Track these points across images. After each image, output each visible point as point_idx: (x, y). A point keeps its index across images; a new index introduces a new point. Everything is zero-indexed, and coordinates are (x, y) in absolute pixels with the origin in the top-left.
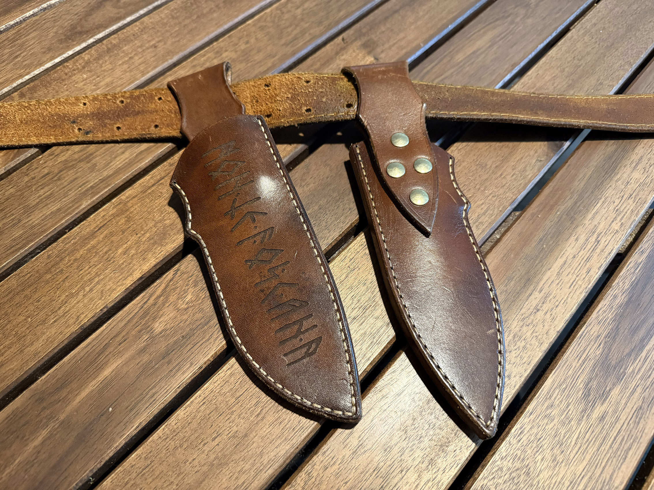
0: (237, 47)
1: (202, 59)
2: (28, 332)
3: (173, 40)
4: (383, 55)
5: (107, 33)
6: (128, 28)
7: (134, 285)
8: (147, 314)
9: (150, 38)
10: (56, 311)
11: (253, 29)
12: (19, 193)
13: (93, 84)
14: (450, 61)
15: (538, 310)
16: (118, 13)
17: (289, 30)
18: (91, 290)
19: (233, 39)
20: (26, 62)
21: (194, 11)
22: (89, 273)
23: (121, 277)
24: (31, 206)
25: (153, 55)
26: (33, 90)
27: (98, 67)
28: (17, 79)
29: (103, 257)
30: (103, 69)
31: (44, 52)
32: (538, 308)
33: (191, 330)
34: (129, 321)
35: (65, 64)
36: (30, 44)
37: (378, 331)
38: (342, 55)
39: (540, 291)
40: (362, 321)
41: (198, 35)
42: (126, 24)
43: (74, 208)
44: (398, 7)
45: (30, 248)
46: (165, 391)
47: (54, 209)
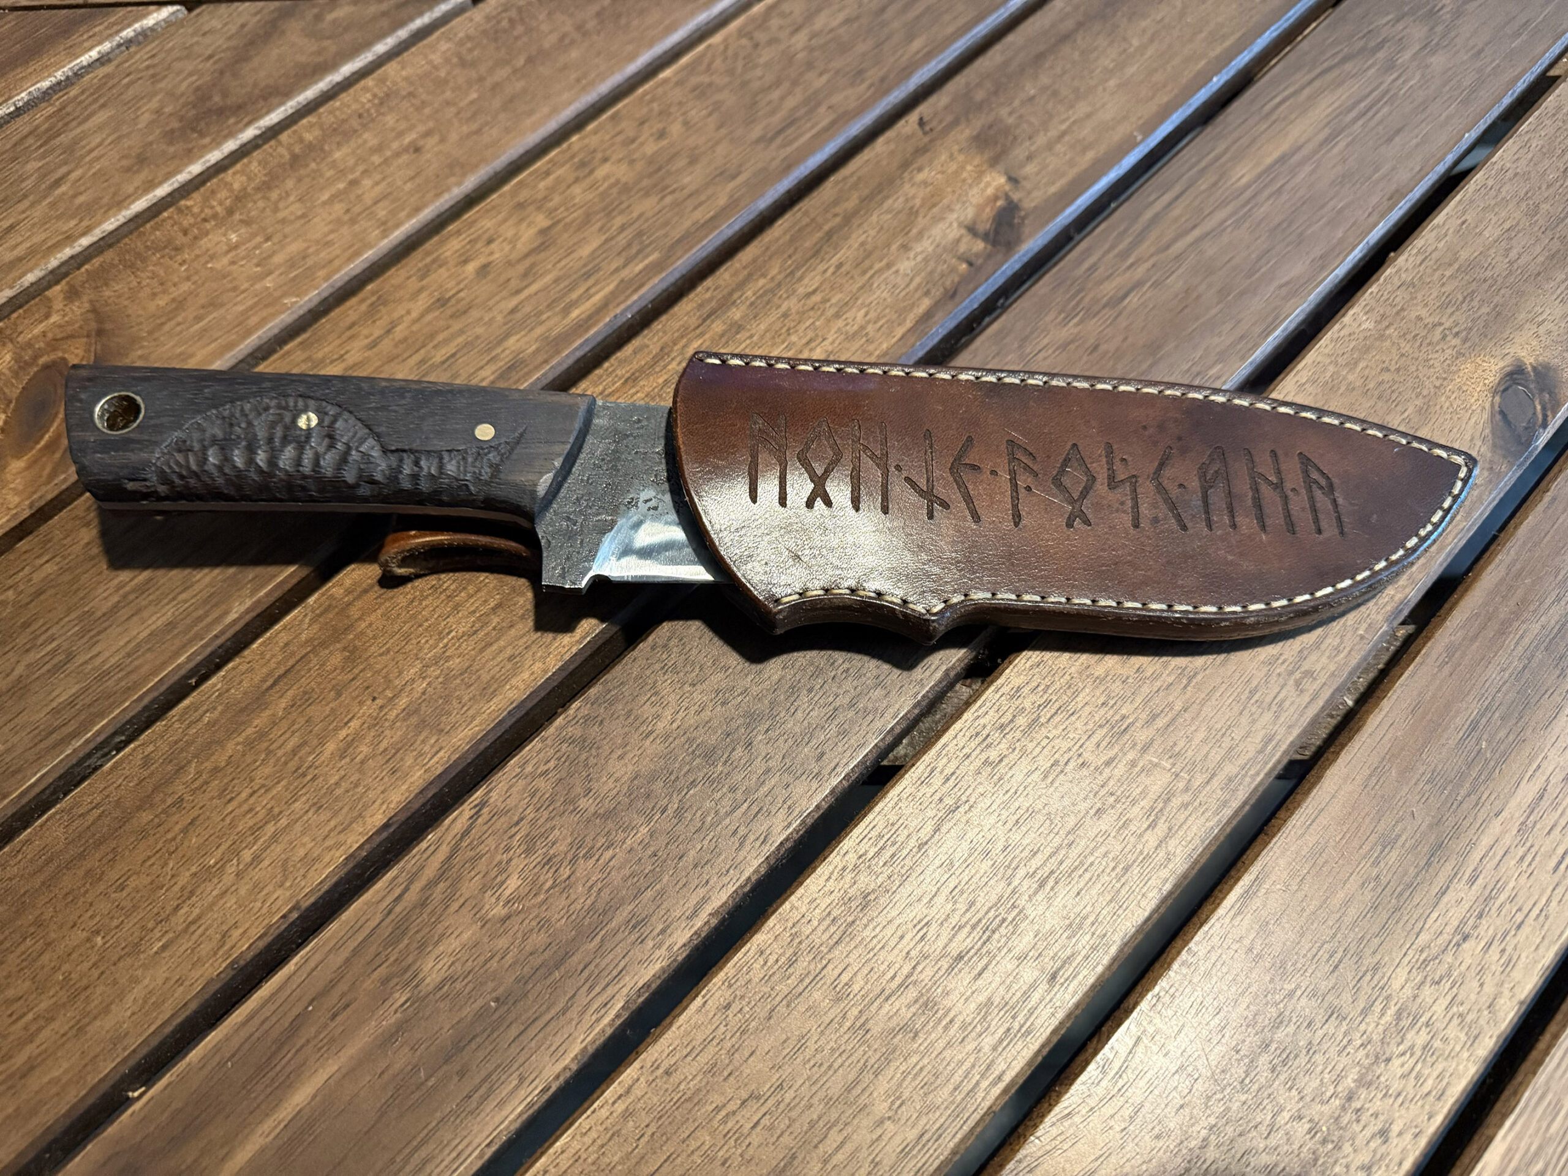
0: (633, 146)
1: (542, 185)
2: (96, 975)
3: (465, 129)
4: (1030, 169)
5: (290, 111)
6: (345, 97)
7: (367, 847)
8: (404, 933)
9: (403, 125)
10: (167, 919)
11: (677, 94)
12: (67, 577)
13: (255, 261)
14: (1215, 184)
15: (1465, 938)
16: (319, 53)
17: (775, 95)
18: (257, 859)
19: (624, 124)
20: (81, 199)
21: (519, 43)
22: (251, 810)
23: (333, 823)
24: (99, 614)
25: (411, 173)
26: (102, 277)
27: (268, 212)
28: (58, 246)
29: (286, 763)
30: (281, 215)
31: (128, 170)
32: (1467, 929)
33: (518, 980)
34: (355, 952)
35: (183, 202)
36: (93, 145)
37: (1026, 996)
38: (920, 169)
39: (1472, 880)
40: (980, 966)
41: (531, 113)
42: (338, 84)
43: (209, 620)
44: (1070, 24)
45: (99, 733)
46: (454, 1154)
47: (159, 623)
